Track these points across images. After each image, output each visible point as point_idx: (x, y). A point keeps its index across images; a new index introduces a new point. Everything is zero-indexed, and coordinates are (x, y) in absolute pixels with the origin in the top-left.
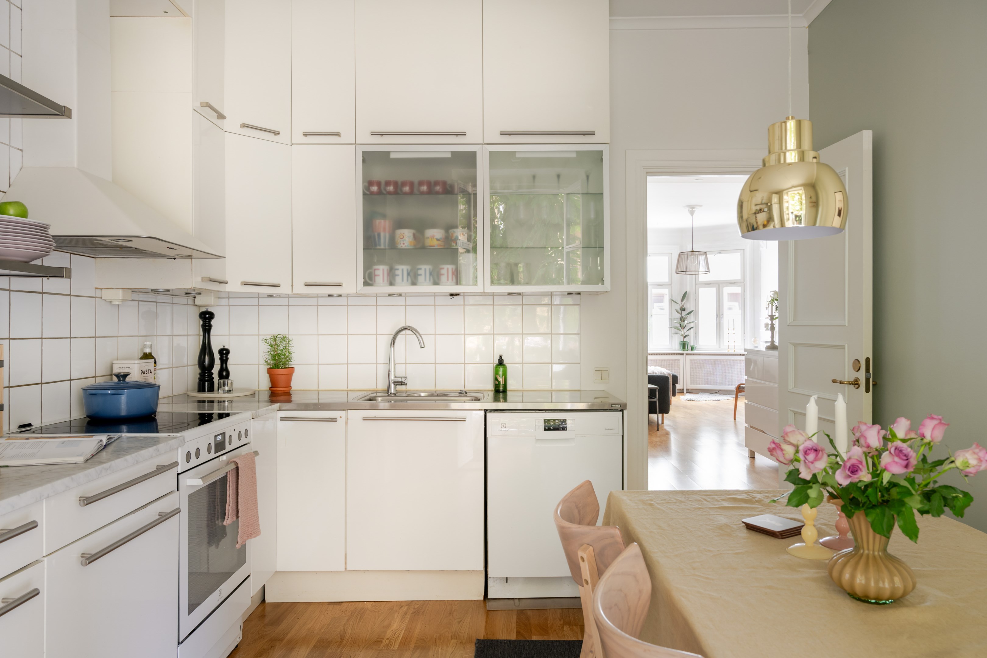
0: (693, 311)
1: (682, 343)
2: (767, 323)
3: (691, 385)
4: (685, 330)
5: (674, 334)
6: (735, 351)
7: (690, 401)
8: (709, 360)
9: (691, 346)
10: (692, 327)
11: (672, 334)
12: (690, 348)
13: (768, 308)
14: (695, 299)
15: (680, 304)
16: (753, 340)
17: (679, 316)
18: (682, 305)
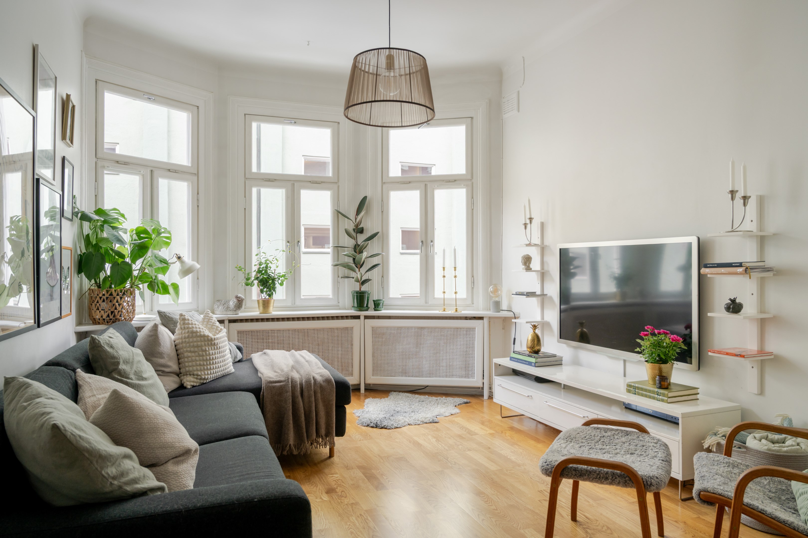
0: (378, 233)
1: (357, 296)
2: (528, 255)
3: (373, 377)
4: (363, 270)
5: (341, 278)
6: (456, 311)
7: (375, 429)
8: (408, 328)
9: (374, 301)
10: (375, 264)
11: (339, 277)
12: (371, 305)
13: (529, 226)
14: (382, 212)
15: (354, 220)
16: (491, 289)
17: (350, 242)
18: (357, 220)
